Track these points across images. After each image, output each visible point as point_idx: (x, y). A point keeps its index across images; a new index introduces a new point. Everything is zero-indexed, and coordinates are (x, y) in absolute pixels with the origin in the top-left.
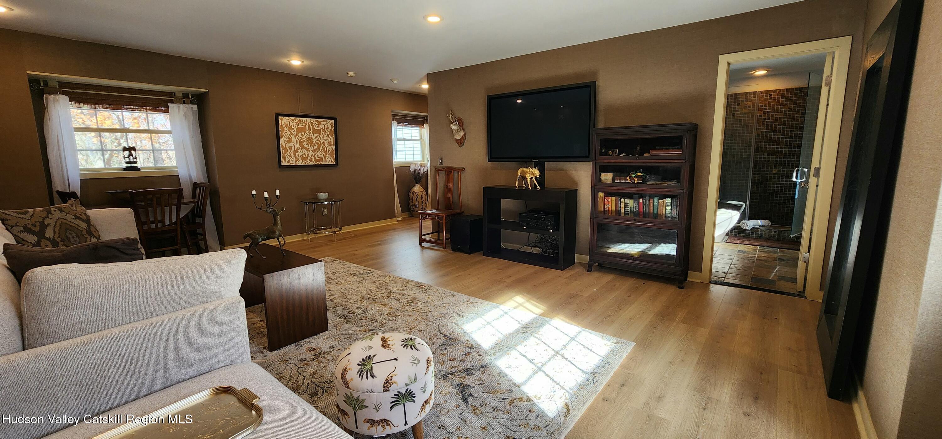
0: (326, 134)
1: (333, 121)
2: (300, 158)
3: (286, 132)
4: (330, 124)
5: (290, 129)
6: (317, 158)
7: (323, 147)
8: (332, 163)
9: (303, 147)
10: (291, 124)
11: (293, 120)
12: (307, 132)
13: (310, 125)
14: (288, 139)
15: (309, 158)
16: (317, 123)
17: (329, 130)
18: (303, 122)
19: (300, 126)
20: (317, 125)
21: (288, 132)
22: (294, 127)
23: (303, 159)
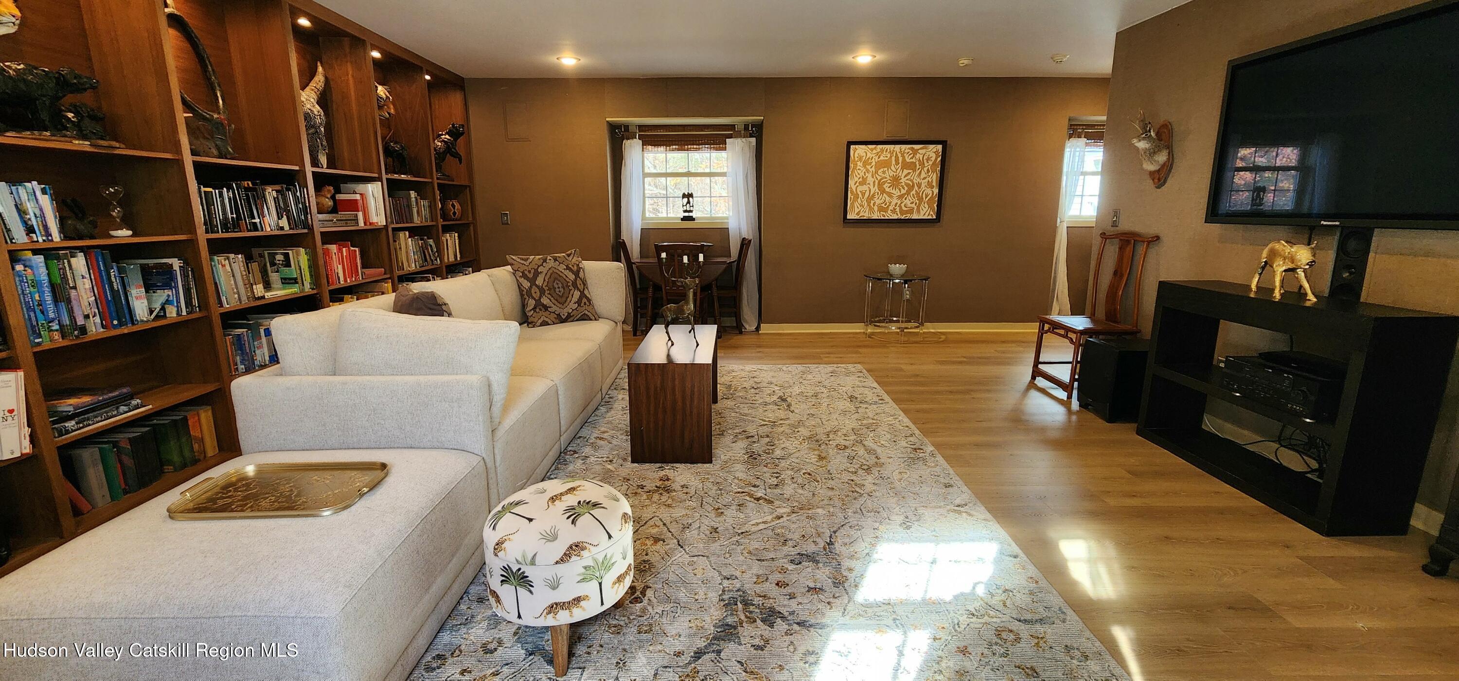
0: (925, 169)
1: (940, 147)
2: (876, 208)
3: (859, 169)
4: (935, 152)
5: (865, 164)
6: (904, 209)
7: (916, 191)
8: (930, 217)
9: (883, 191)
10: (869, 155)
11: (872, 150)
12: (893, 168)
13: (899, 155)
14: (861, 180)
15: (891, 208)
16: (911, 152)
17: (931, 163)
18: (889, 151)
19: (882, 158)
20: (911, 154)
21: (862, 169)
22: (873, 159)
23: (881, 209)
